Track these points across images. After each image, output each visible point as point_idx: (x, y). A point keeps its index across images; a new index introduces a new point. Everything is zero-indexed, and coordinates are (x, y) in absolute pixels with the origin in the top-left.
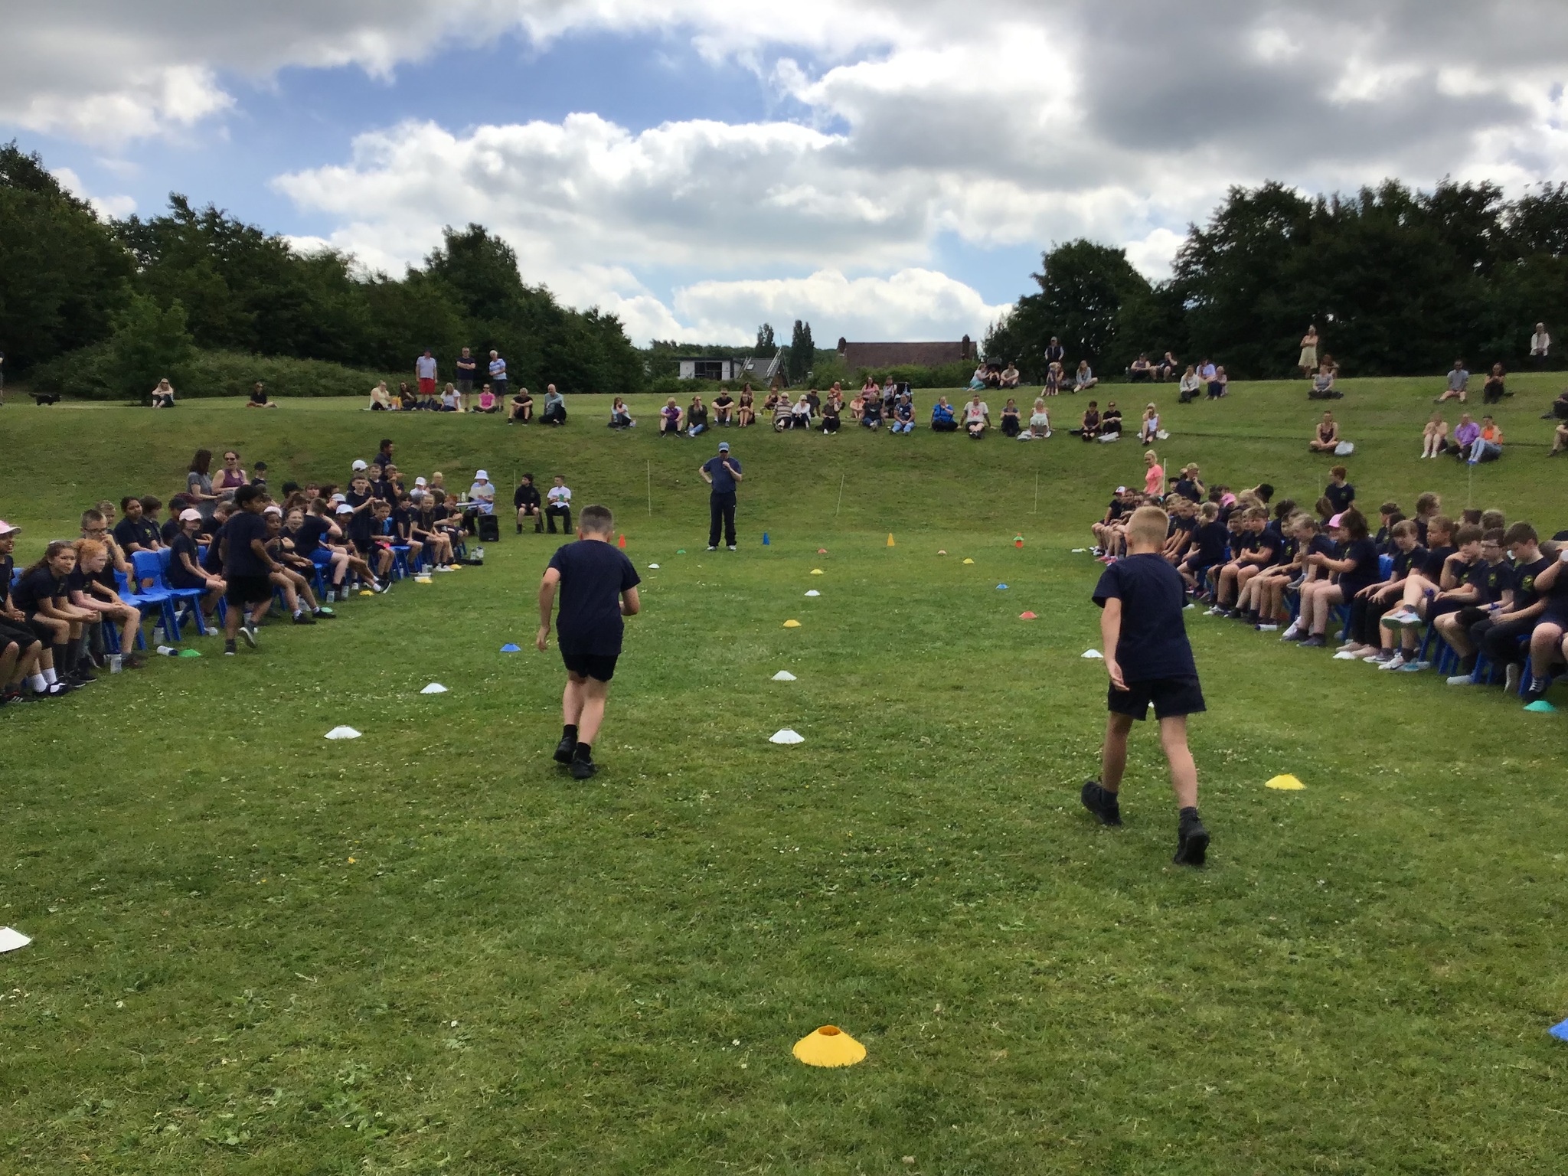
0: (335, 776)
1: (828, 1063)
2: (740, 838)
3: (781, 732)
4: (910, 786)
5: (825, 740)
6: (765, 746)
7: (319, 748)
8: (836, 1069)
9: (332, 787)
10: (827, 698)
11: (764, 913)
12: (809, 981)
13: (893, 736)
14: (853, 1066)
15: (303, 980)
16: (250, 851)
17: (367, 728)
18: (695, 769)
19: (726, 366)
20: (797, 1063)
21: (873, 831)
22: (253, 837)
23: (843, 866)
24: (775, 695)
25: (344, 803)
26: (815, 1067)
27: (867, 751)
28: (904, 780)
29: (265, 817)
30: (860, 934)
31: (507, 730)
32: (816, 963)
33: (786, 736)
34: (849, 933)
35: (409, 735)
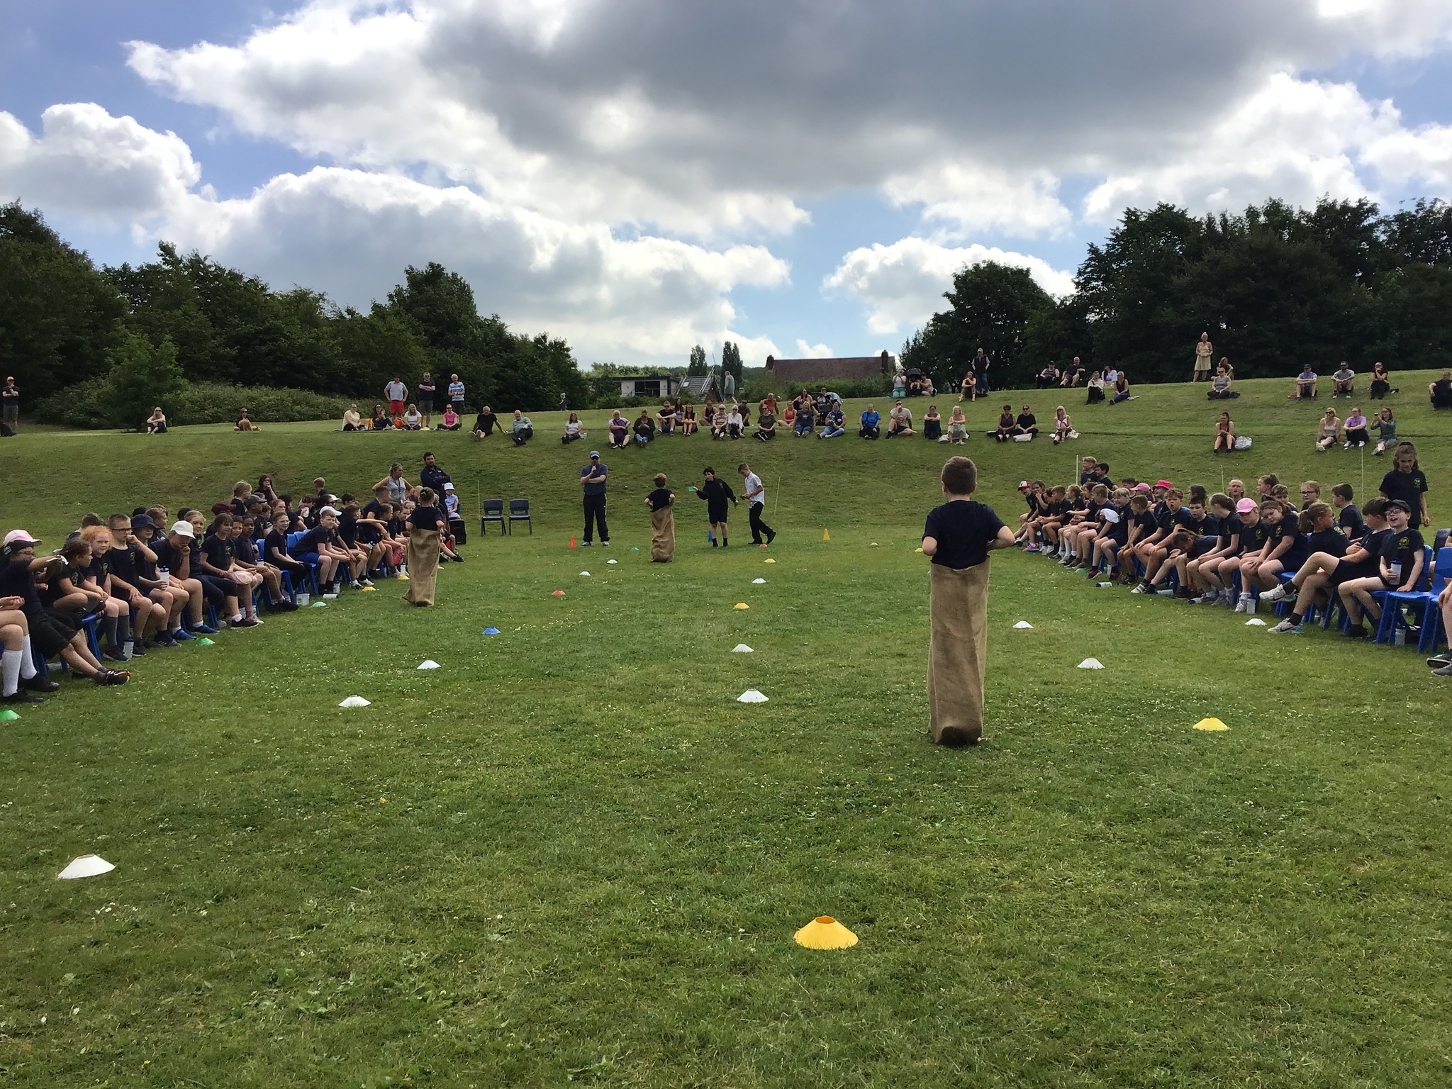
0: (354, 736)
1: (826, 946)
2: (722, 777)
3: (748, 692)
4: (869, 734)
5: (787, 698)
6: (735, 705)
7: (336, 715)
8: (833, 951)
9: (353, 744)
10: (785, 666)
11: (753, 834)
12: (799, 885)
13: (848, 694)
14: (848, 948)
15: (357, 892)
16: (291, 795)
17: (376, 698)
18: (673, 725)
19: (663, 384)
20: (798, 947)
21: (840, 770)
22: (292, 784)
23: (817, 797)
24: (737, 665)
25: (367, 756)
26: (815, 950)
27: (828, 707)
28: (863, 729)
29: (299, 769)
30: (840, 849)
31: (500, 697)
32: (806, 872)
33: (752, 696)
34: (831, 848)
35: (413, 702)
